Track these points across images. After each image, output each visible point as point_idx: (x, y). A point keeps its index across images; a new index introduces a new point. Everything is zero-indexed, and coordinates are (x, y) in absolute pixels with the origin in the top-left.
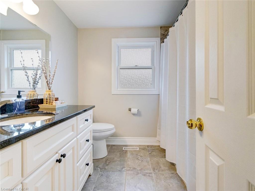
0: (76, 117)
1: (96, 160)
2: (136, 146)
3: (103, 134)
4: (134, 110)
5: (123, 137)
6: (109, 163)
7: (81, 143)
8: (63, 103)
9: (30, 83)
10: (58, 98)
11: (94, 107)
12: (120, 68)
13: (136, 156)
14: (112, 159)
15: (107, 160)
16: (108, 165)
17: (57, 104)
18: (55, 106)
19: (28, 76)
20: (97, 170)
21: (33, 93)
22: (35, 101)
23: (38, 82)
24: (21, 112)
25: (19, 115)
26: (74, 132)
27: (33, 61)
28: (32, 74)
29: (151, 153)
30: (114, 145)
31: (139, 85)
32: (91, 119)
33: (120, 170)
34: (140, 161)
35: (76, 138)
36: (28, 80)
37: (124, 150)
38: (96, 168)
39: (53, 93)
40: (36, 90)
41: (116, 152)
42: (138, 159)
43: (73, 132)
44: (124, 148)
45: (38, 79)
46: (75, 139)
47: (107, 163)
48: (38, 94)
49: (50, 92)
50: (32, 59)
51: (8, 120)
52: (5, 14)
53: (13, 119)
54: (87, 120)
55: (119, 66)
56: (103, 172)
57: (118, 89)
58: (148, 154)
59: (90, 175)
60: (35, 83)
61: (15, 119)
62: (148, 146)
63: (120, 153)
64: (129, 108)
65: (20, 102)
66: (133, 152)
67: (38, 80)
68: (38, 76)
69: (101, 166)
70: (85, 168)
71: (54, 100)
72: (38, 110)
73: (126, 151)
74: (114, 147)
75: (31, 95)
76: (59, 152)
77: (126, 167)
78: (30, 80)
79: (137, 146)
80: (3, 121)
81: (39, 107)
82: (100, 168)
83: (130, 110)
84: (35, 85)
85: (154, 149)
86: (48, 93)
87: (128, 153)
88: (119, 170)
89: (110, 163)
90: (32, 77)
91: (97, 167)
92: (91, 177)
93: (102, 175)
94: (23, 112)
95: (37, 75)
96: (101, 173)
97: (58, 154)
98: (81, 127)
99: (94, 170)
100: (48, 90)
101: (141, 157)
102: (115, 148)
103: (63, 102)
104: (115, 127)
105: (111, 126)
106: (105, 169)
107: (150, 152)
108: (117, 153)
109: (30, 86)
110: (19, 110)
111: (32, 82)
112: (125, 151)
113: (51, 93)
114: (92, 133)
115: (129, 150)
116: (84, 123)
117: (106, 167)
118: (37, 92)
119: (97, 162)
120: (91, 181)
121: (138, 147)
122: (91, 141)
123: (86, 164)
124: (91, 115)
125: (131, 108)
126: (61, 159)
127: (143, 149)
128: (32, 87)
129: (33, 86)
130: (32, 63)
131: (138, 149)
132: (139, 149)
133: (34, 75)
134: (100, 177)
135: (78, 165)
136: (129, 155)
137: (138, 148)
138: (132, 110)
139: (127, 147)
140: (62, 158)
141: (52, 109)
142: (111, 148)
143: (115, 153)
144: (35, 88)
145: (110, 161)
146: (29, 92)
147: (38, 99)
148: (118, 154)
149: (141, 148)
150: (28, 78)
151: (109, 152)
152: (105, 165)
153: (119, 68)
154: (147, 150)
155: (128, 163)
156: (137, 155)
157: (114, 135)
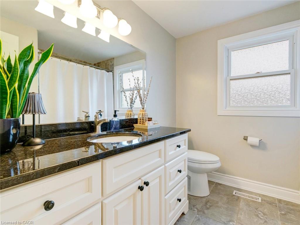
0: (164, 141)
1: (193, 197)
2: (256, 194)
3: (203, 166)
4: (253, 140)
5: (234, 176)
6: (210, 206)
7: (170, 173)
8: (156, 124)
9: (128, 103)
10: (151, 119)
11: (190, 130)
12: (230, 80)
13: (254, 210)
14: (216, 202)
15: (208, 201)
16: (208, 209)
17: (149, 125)
18: (147, 127)
19: (126, 96)
20: (194, 211)
21: (130, 112)
22: (132, 121)
23: (134, 102)
24: (116, 130)
25: (114, 134)
26: (161, 158)
27: (130, 81)
28: (129, 94)
29: (285, 214)
30: (220, 184)
31: (262, 102)
32: (186, 146)
33: (226, 222)
34: (262, 222)
35: (164, 166)
36: (126, 100)
37: (234, 195)
38: (193, 209)
39: (146, 113)
40: (133, 110)
41: (222, 194)
42: (257, 216)
43: (159, 159)
44: (235, 192)
45: (135, 98)
46: (161, 167)
47: (208, 205)
48: (134, 113)
49: (144, 111)
50: (129, 79)
51: (106, 137)
52: (108, 41)
53: (110, 136)
54: (179, 146)
55: (228, 76)
56: (201, 217)
57: (228, 109)
58: (279, 214)
59: (184, 213)
60: (132, 102)
61: (111, 136)
62: (280, 201)
63: (228, 198)
64: (244, 136)
65: (115, 121)
66: (251, 203)
67: (135, 100)
68: (134, 96)
69: (199, 206)
70: (176, 204)
71: (147, 120)
72: (133, 129)
73: (238, 197)
74: (219, 186)
75: (128, 114)
76: (143, 178)
77: (235, 222)
78: (127, 100)
79: (258, 196)
80: (102, 138)
81: (134, 127)
82: (197, 209)
83: (246, 139)
84: (132, 105)
85: (292, 210)
86: (141, 113)
87: (241, 202)
88: (224, 222)
89: (211, 208)
90: (129, 97)
91: (194, 206)
92: (185, 216)
93: (199, 220)
94: (118, 130)
95: (133, 94)
96: (197, 216)
97: (140, 180)
98: (170, 153)
99: (189, 208)
100: (142, 109)
101: (264, 214)
102: (221, 188)
103: (156, 122)
104: (220, 160)
105: (215, 158)
106: (204, 213)
107: (283, 213)
108: (223, 196)
109: (128, 106)
110: (115, 128)
111: (129, 101)
112: (236, 197)
113: (144, 113)
114: (187, 162)
115: (242, 196)
116: (175, 150)
117: (206, 211)
118: (133, 111)
119: (195, 200)
120: (184, 222)
121: (260, 197)
122: (185, 173)
123: (178, 200)
124: (185, 140)
125: (248, 137)
126: (143, 187)
127: (270, 204)
128: (129, 107)
129: (131, 105)
130: (129, 83)
131: (260, 201)
132: (262, 200)
133: (131, 95)
134: (195, 221)
135: (166, 197)
136: (242, 204)
137: (260, 199)
138: (249, 139)
139: (240, 192)
140: (145, 186)
141: (145, 130)
142: (215, 186)
143: (221, 196)
144: (132, 107)
145: (212, 204)
146: (127, 111)
147: (134, 119)
148: (225, 199)
149: (265, 199)
150: (126, 97)
151: (212, 192)
152: (204, 207)
153: (228, 79)
154: (276, 206)
155: (239, 216)
156: (257, 209)
157: (220, 170)
